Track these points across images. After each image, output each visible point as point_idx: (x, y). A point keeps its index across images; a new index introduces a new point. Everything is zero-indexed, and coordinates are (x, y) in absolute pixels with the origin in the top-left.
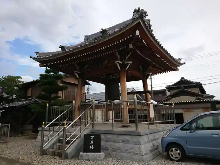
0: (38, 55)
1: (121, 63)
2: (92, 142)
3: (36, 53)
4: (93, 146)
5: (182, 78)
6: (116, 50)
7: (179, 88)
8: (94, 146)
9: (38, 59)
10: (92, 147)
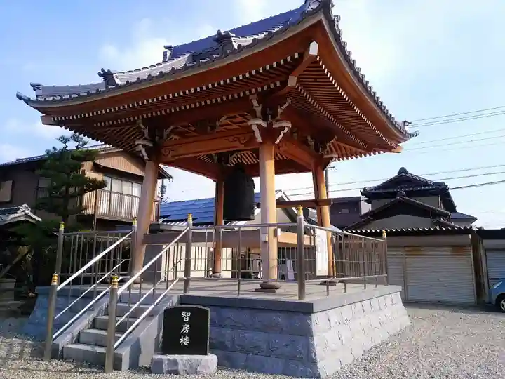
0: (40, 92)
1: (264, 124)
2: (186, 328)
3: (35, 87)
4: (186, 339)
5: (403, 171)
6: (253, 91)
7: (394, 195)
8: (189, 339)
9: (40, 102)
10: (185, 341)
